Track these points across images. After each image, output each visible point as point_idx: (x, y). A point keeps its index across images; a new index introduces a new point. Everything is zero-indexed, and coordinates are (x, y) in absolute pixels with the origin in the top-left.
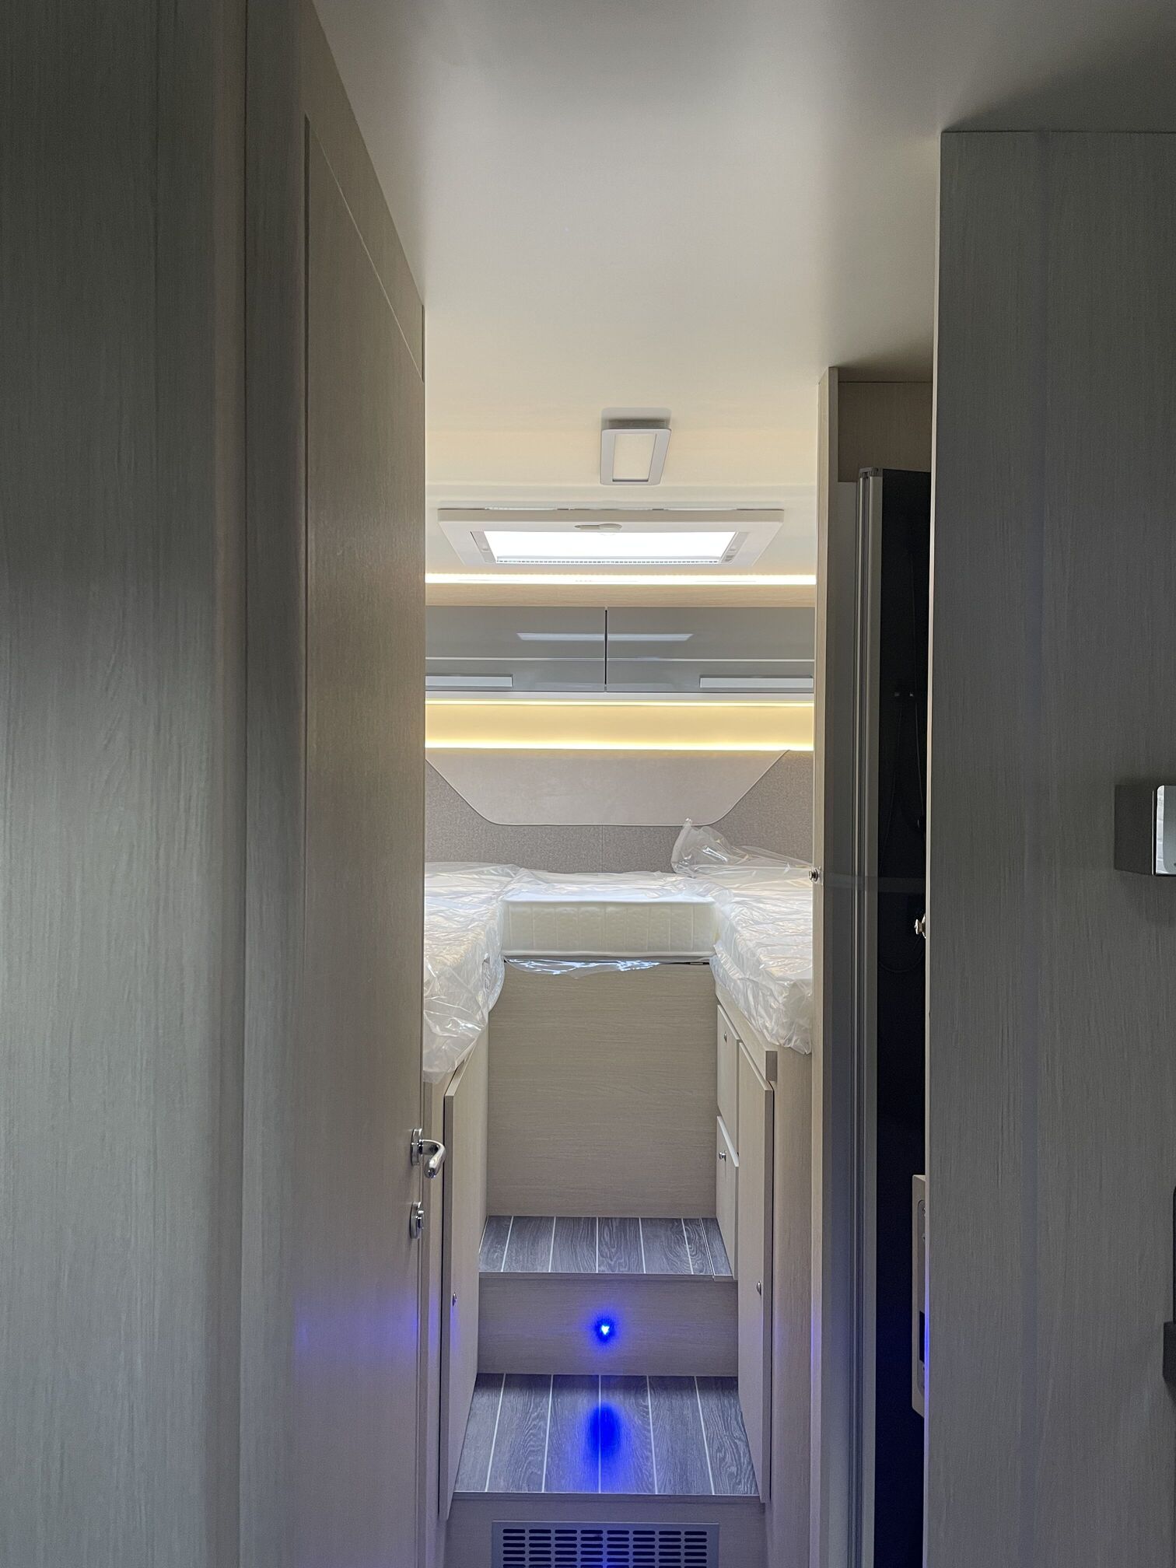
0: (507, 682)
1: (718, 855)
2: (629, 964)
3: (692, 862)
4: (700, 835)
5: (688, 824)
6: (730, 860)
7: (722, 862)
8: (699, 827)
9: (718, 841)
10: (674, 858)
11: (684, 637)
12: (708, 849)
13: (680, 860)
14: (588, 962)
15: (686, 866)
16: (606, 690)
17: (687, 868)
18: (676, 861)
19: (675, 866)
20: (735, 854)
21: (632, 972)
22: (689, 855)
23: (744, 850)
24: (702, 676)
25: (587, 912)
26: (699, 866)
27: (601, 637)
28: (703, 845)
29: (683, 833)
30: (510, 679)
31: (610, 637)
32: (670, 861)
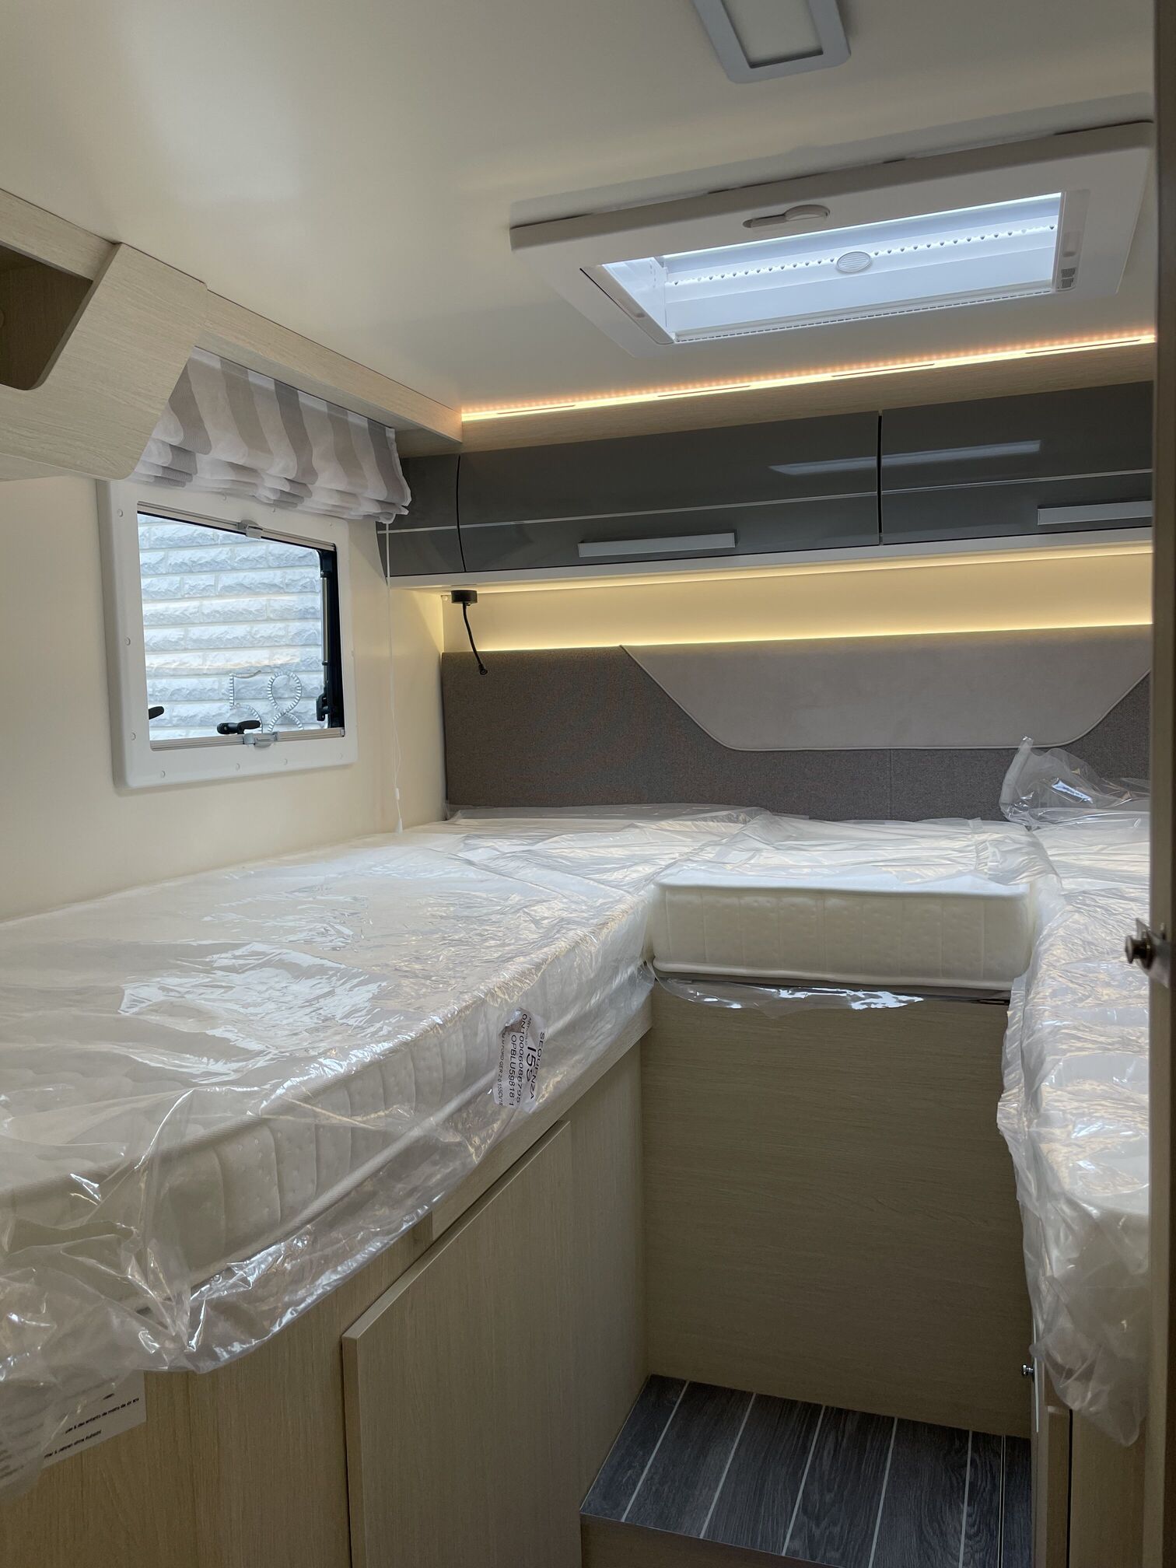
0: (726, 541)
1: (1076, 793)
3: (1035, 803)
4: (1046, 762)
5: (1025, 747)
6: (1097, 800)
7: (1084, 804)
8: (1046, 749)
9: (1078, 771)
10: (1006, 795)
11: (1031, 447)
12: (1061, 783)
13: (1015, 801)
15: (1025, 809)
16: (880, 542)
17: (1026, 813)
18: (1009, 801)
19: (1006, 810)
20: (1105, 791)
21: (874, 1012)
22: (1030, 793)
23: (1123, 784)
24: (1040, 507)
26: (1045, 810)
27: (870, 462)
28: (1053, 779)
29: (1018, 760)
30: (731, 536)
31: (886, 461)
32: (998, 802)
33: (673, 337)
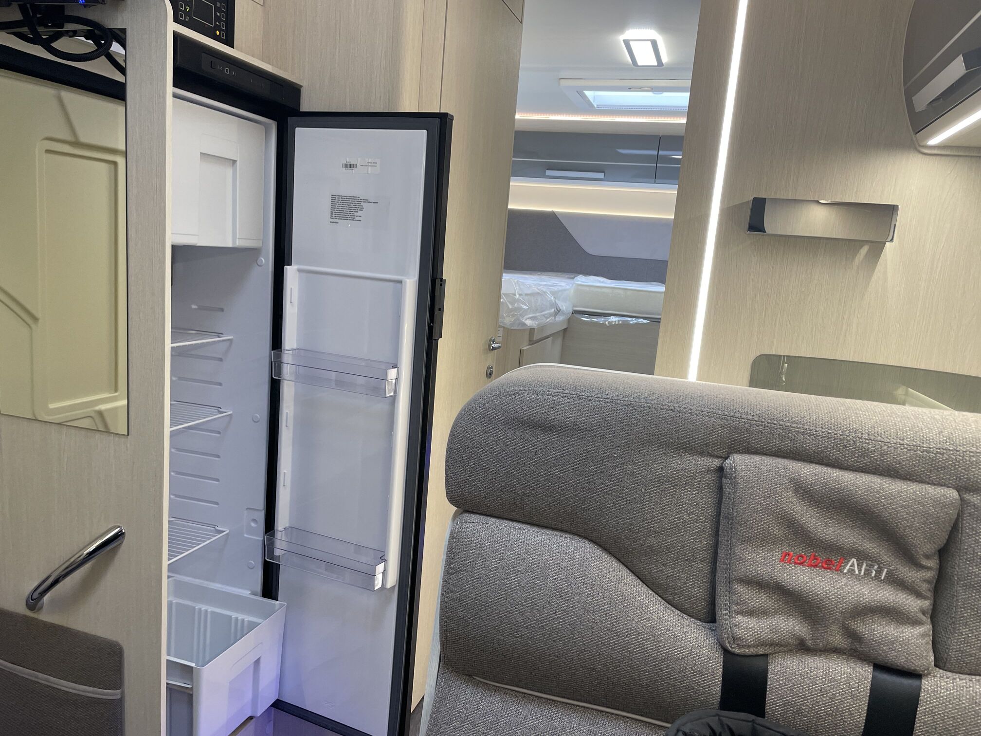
0: (601, 175)
2: (637, 320)
16: (655, 183)
21: (637, 324)
27: (655, 153)
30: (603, 174)
31: (661, 153)
33: (596, 106)
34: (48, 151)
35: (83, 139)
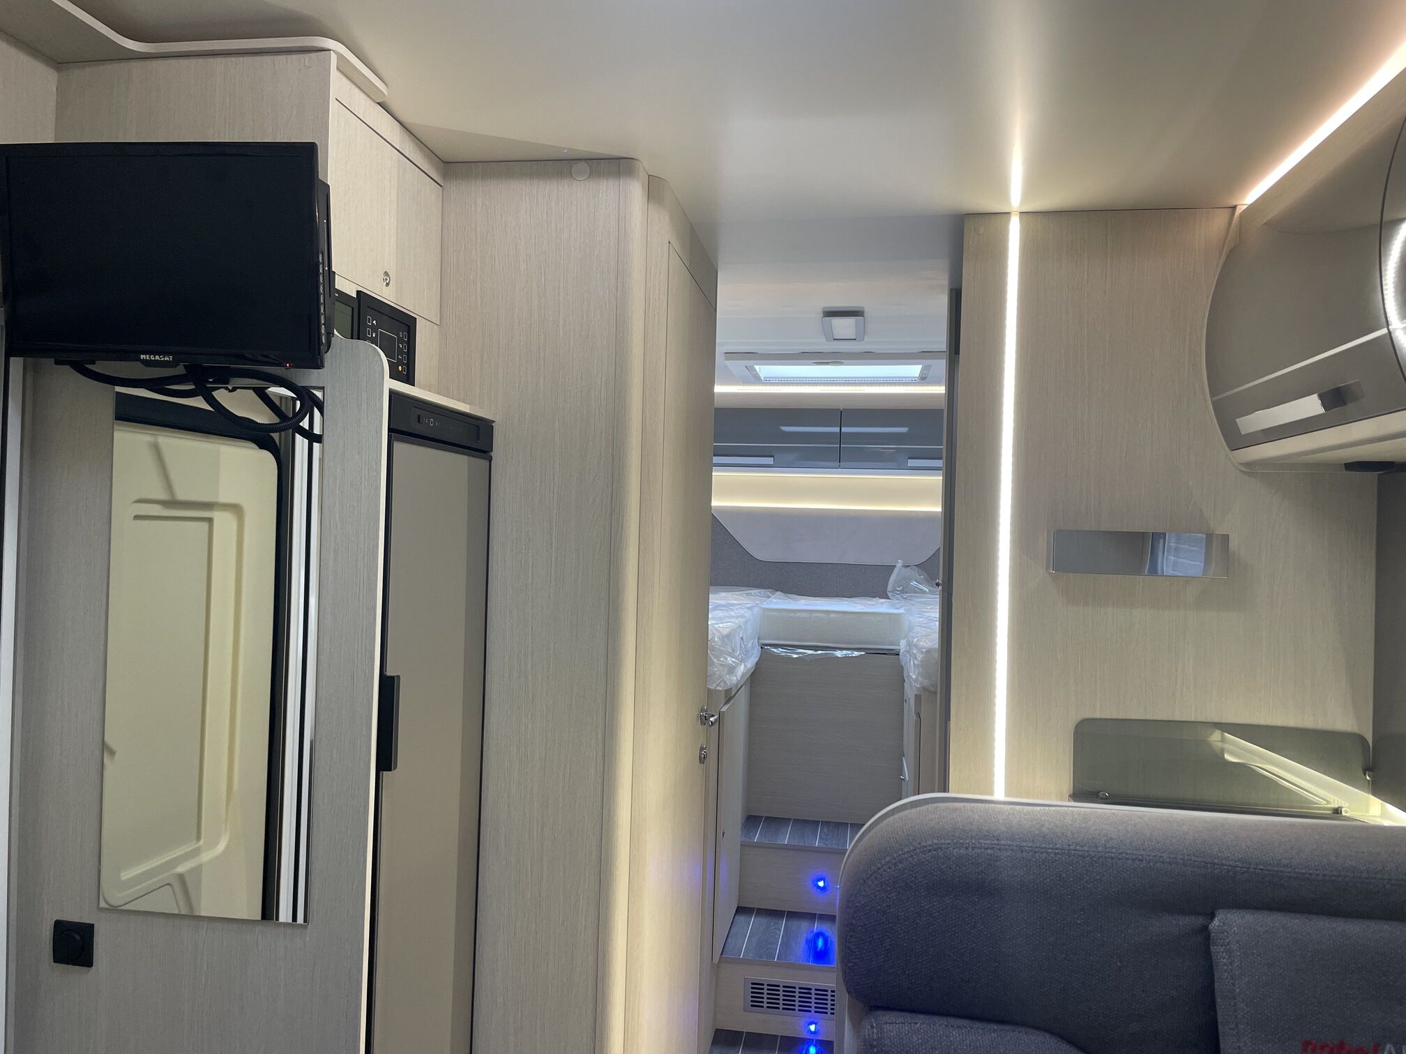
0: (770, 461)
1: (921, 587)
2: (845, 652)
3: (902, 592)
4: (908, 572)
5: (900, 564)
6: (930, 590)
7: (925, 592)
8: (908, 566)
9: (922, 577)
10: (890, 588)
11: (904, 430)
12: (915, 582)
13: (894, 591)
14: (816, 650)
15: (898, 594)
16: (839, 467)
17: (899, 596)
18: (891, 590)
19: (890, 594)
21: (846, 657)
22: (900, 586)
24: (909, 458)
25: (817, 617)
26: (908, 595)
27: (837, 430)
28: (910, 580)
29: (896, 571)
30: (772, 458)
31: (844, 429)
32: (886, 590)
33: (763, 379)
34: (137, 517)
35: (181, 495)
